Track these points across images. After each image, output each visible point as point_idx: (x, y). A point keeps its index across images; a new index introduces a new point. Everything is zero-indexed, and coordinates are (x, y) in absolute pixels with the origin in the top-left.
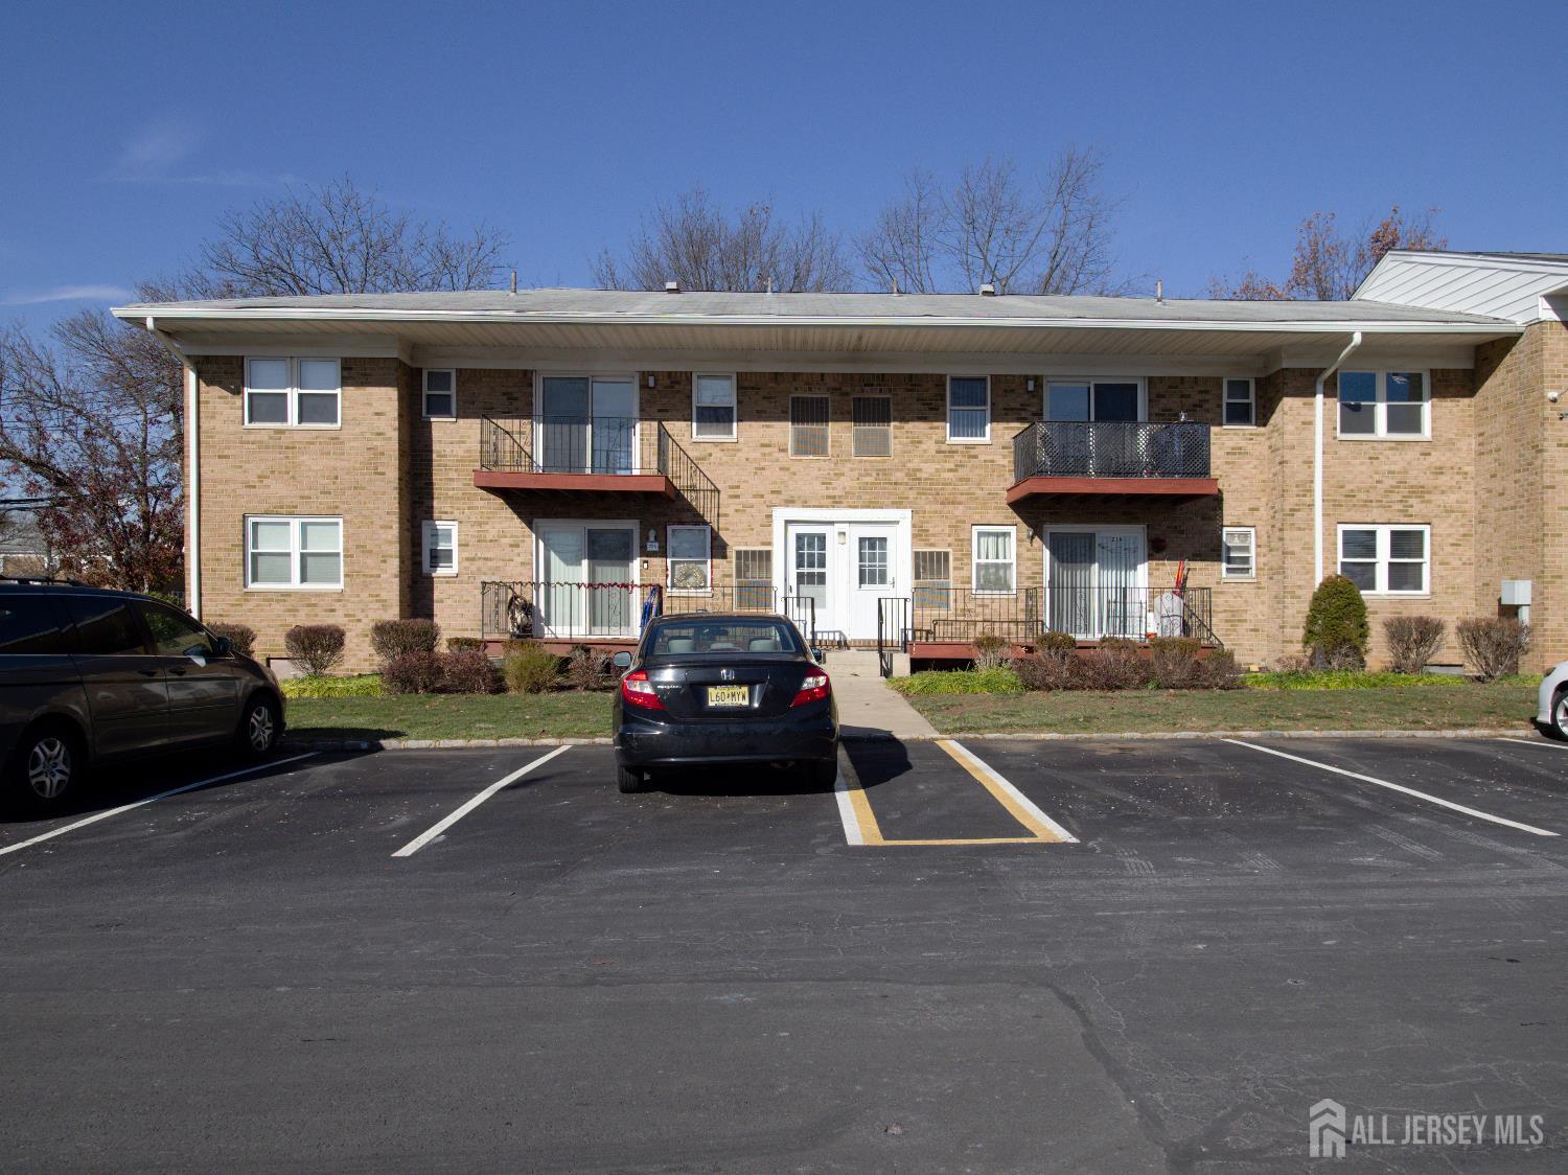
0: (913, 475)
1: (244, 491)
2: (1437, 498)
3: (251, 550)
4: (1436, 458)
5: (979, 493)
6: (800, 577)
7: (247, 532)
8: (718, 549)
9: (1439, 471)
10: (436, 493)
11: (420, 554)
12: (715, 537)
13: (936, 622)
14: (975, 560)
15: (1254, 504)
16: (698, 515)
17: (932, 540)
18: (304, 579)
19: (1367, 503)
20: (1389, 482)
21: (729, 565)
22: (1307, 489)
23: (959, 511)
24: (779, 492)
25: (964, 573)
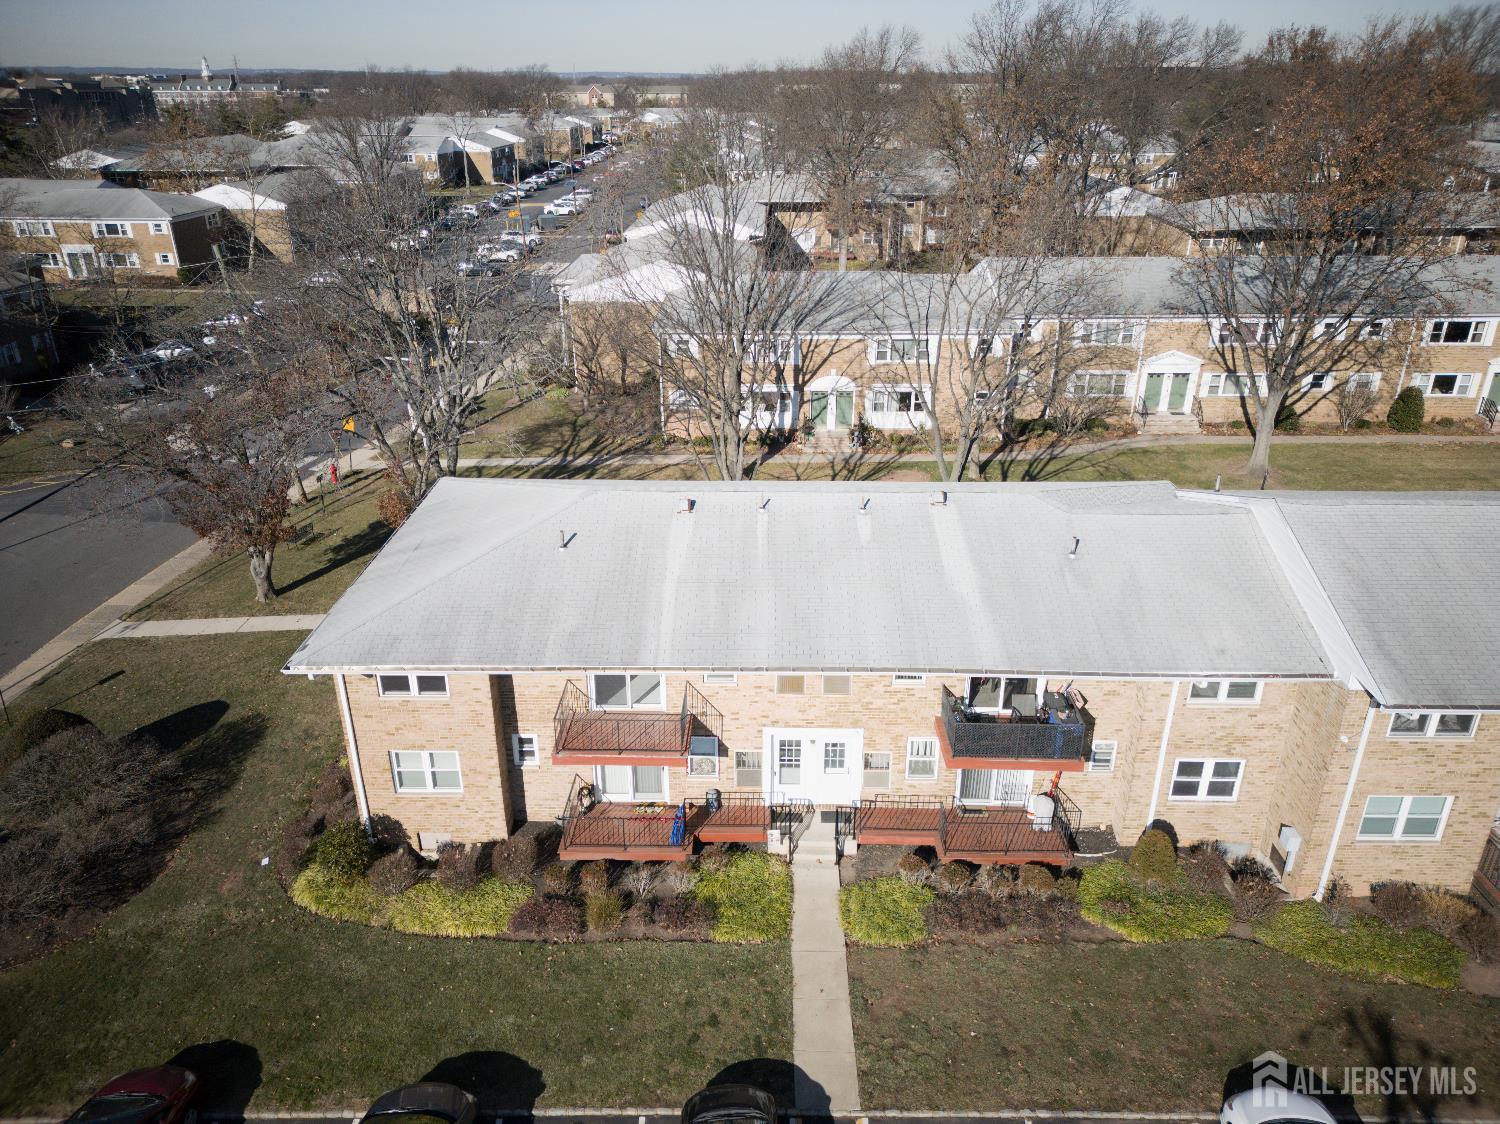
0: (867, 706)
1: (387, 737)
2: (1256, 744)
3: (396, 770)
4: (1261, 718)
5: (914, 717)
6: (782, 766)
7: (392, 759)
8: (723, 751)
9: (1261, 727)
10: (519, 717)
11: (512, 755)
12: (721, 744)
13: (877, 796)
14: (909, 758)
15: (1121, 726)
16: (708, 730)
17: (878, 747)
18: (435, 785)
19: (1199, 747)
20: (1219, 734)
21: (730, 761)
22: (1157, 736)
23: (899, 729)
24: (767, 717)
25: (900, 767)
